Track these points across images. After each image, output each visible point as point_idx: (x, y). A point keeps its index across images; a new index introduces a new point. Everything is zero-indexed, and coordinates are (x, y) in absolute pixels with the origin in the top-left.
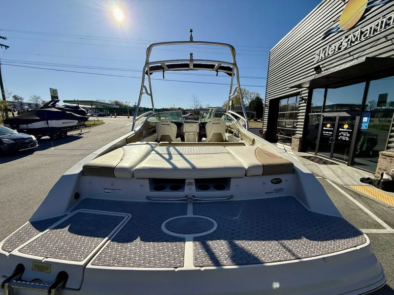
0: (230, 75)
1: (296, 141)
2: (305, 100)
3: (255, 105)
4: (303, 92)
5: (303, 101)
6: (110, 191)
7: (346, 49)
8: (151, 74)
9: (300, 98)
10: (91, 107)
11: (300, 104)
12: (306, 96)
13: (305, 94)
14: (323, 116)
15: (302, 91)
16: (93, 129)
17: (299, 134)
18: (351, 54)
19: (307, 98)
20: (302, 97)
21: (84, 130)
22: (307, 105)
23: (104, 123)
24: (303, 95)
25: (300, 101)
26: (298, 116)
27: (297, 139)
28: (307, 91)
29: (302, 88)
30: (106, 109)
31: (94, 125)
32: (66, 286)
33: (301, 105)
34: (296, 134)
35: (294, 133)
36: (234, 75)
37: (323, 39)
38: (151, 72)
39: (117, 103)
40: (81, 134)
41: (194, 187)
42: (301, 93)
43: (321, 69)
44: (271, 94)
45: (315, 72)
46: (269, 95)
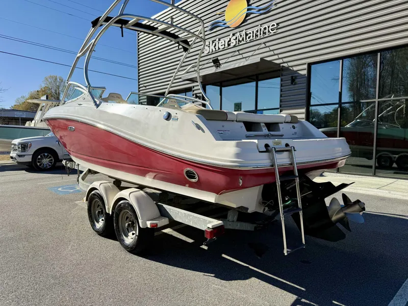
2: (199, 97)
4: (195, 88)
6: (222, 132)
7: (235, 46)
9: (193, 95)
12: (200, 93)
13: (199, 91)
15: (193, 87)
18: (241, 52)
20: (196, 94)
24: (195, 92)
29: (194, 82)
37: (211, 29)
41: (266, 129)
42: (193, 89)
43: (219, 62)
44: (147, 87)
45: (212, 64)
46: (144, 88)
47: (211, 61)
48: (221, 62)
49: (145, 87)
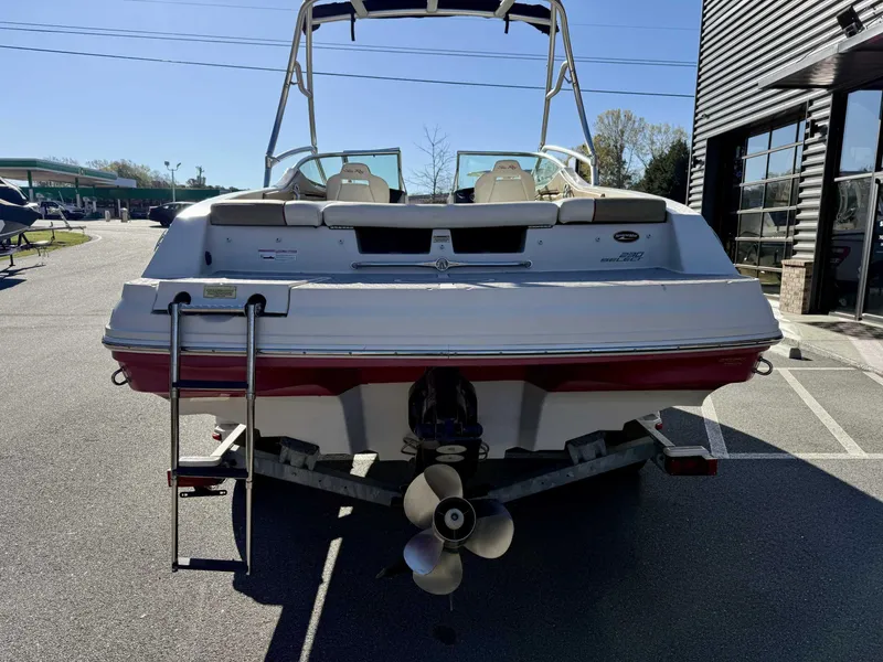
0: (545, 29)
1: (794, 279)
2: (822, 130)
3: (669, 175)
4: (817, 104)
5: (817, 136)
6: (273, 254)
8: (315, 27)
9: (807, 127)
10: (25, 184)
11: (806, 147)
12: (826, 118)
13: (822, 113)
14: (878, 181)
15: (811, 102)
16: (55, 258)
17: (806, 253)
19: (827, 123)
20: (813, 121)
21: (23, 261)
22: (828, 147)
23: (90, 239)
24: (815, 116)
25: (806, 137)
26: (801, 190)
27: (797, 271)
28: (829, 100)
29: (810, 88)
30: (84, 193)
31: (54, 244)
32: (266, 311)
33: (811, 149)
34: (795, 252)
35: (788, 250)
36: (557, 30)
38: (316, 22)
39: (122, 170)
40: (12, 273)
41: (449, 245)
42: (810, 109)
43: (857, 21)
44: (712, 118)
45: (839, 28)
46: (705, 120)
47: (835, 20)
48: (862, 18)
49: (708, 116)
